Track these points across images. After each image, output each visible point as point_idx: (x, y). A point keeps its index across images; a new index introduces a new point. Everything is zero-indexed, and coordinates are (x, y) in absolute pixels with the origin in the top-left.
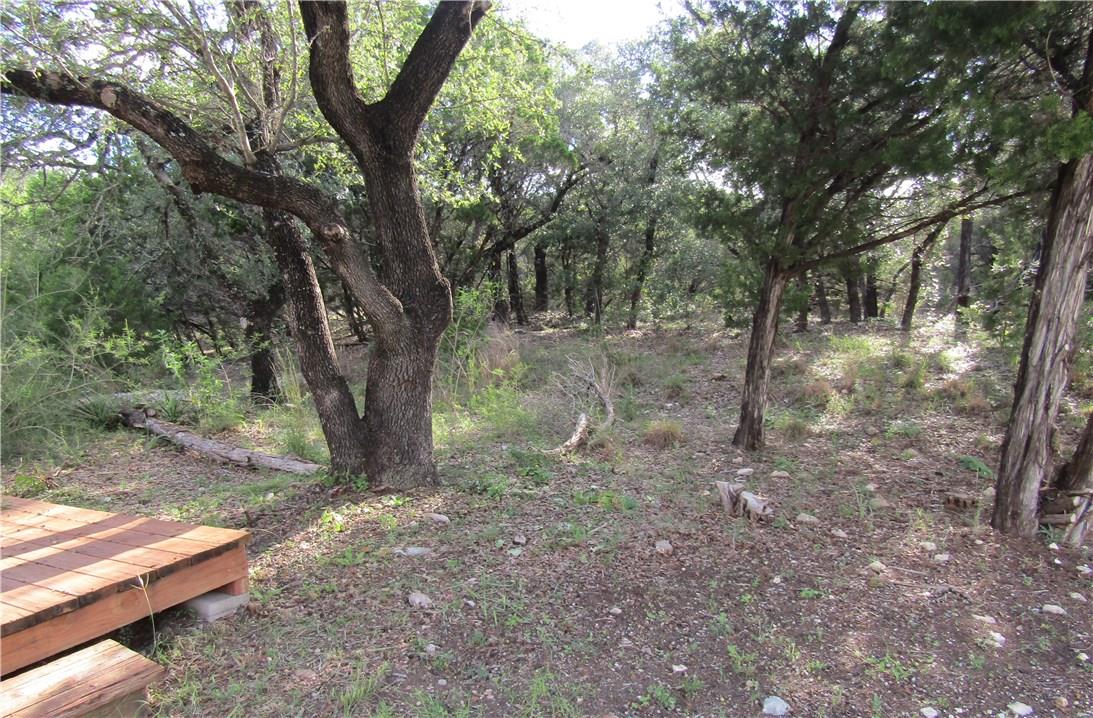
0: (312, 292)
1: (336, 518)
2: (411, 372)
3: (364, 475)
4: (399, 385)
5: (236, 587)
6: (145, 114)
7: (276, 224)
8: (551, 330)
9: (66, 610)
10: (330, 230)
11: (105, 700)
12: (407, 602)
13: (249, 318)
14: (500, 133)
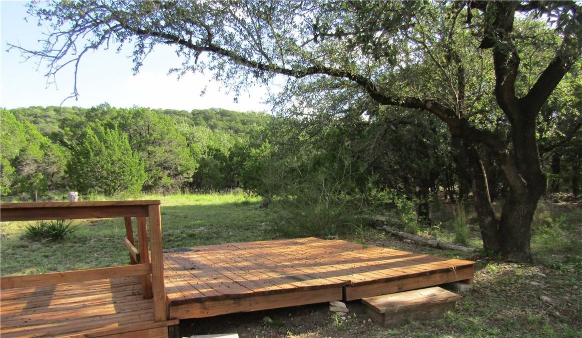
0: (483, 176)
1: (493, 267)
2: (525, 212)
3: (500, 253)
4: (519, 217)
5: (469, 281)
6: (441, 110)
7: (469, 148)
8: (564, 203)
9: (428, 274)
10: (502, 151)
11: (448, 301)
12: (539, 299)
13: (420, 187)
14: (568, 102)
